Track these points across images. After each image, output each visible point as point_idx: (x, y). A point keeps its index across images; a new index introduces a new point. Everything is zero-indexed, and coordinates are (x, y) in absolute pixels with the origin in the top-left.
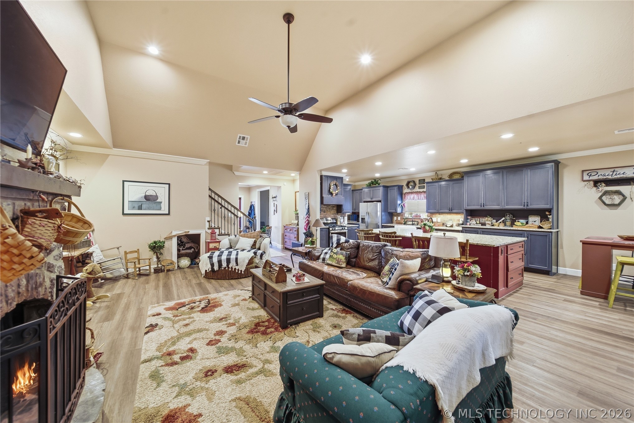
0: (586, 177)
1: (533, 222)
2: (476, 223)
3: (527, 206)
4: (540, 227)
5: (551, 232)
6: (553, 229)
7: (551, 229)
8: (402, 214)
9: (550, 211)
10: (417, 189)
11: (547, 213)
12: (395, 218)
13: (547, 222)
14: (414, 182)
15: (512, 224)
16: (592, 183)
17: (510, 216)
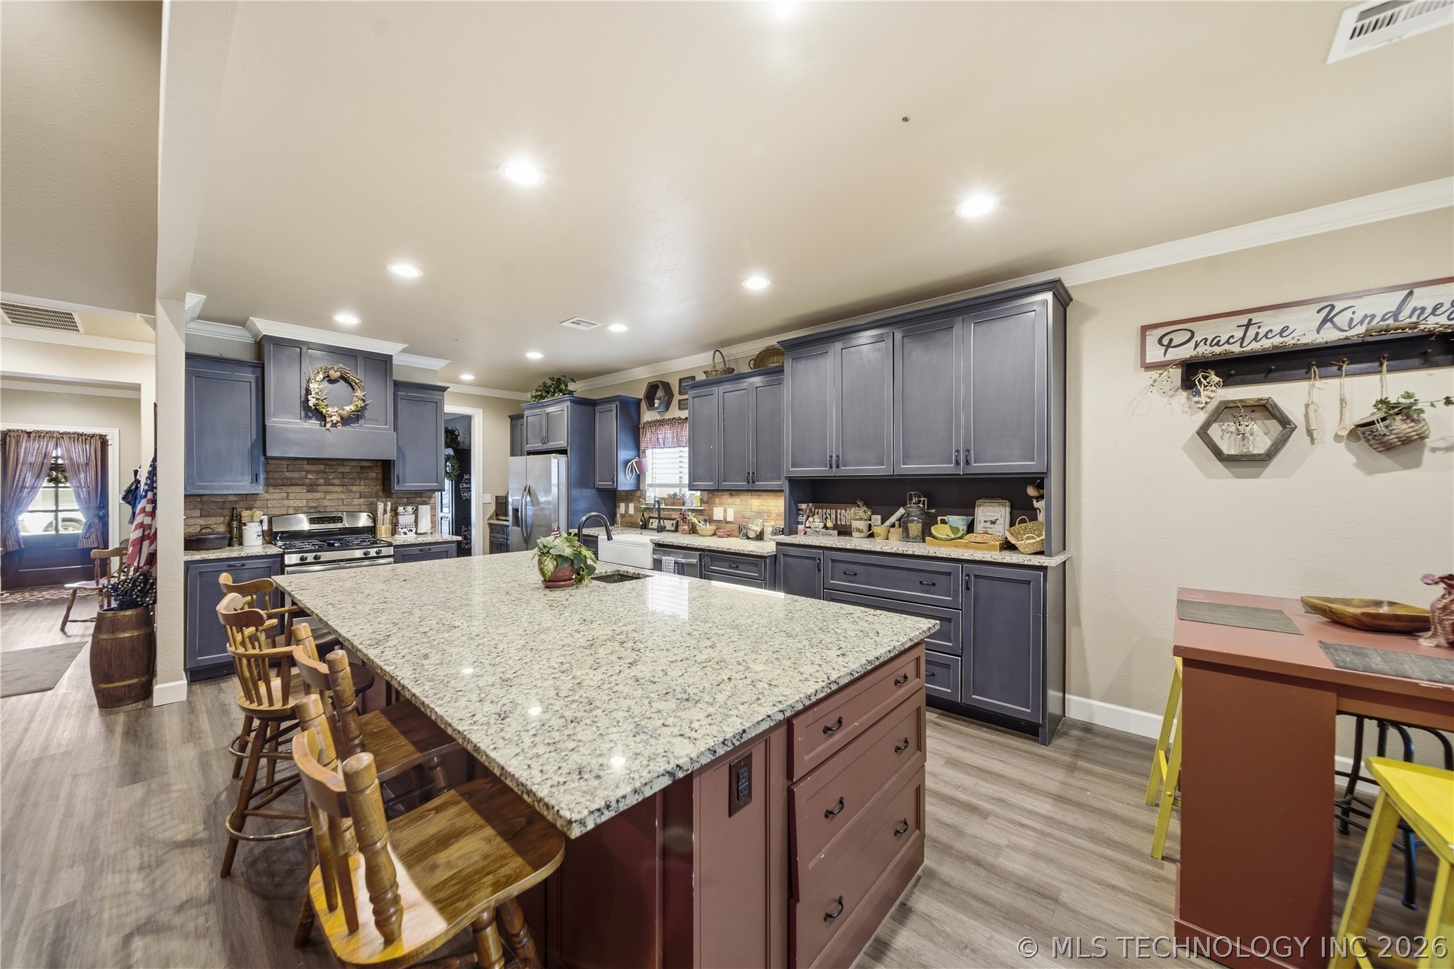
0: (1155, 353)
1: (988, 525)
2: (825, 527)
3: (967, 463)
4: (1008, 546)
5: (1043, 569)
6: (1050, 555)
7: (1041, 553)
8: (638, 493)
9: (1039, 481)
10: (675, 412)
11: (1031, 491)
12: (622, 508)
13: (1030, 525)
14: (667, 386)
15: (926, 533)
16: (1176, 374)
17: (919, 502)
